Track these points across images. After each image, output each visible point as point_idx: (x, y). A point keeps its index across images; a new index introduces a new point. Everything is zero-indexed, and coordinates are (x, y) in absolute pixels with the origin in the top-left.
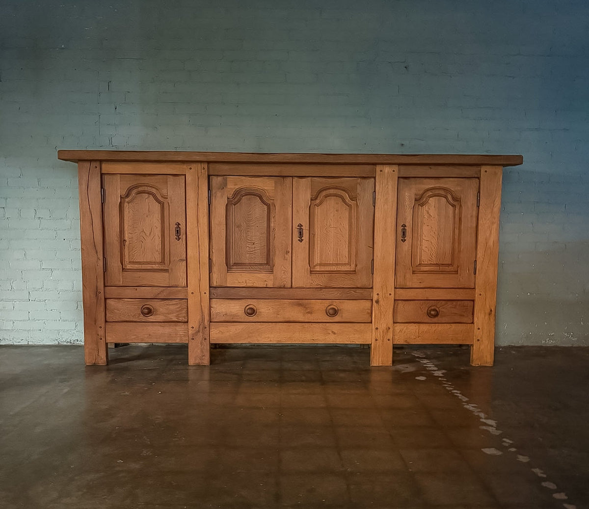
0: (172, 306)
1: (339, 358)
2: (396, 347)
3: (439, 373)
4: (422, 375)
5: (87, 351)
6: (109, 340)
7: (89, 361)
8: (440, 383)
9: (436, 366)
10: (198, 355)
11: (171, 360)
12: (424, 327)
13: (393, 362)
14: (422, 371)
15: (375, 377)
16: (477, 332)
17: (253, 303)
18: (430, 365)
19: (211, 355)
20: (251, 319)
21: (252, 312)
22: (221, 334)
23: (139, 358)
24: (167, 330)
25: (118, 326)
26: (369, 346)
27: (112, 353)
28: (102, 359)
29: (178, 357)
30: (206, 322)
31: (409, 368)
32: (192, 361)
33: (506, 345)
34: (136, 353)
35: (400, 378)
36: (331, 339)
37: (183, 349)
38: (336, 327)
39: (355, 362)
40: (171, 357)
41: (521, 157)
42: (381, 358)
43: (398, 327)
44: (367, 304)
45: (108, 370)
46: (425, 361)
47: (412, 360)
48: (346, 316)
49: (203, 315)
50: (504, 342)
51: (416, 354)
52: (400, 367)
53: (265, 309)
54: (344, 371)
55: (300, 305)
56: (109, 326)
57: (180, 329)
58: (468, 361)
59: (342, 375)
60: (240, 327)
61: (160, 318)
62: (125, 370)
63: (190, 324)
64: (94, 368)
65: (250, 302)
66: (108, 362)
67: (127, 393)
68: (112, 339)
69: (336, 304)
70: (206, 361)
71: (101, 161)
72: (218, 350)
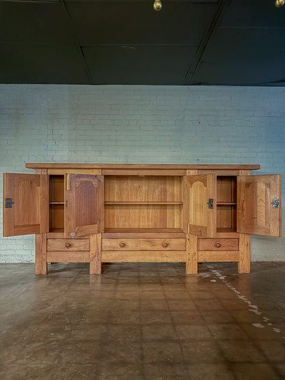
0: (82, 243)
1: (169, 270)
2: (199, 263)
3: (222, 278)
4: (214, 279)
5: (36, 267)
6: (48, 261)
7: (37, 272)
8: (224, 284)
9: (220, 273)
10: (95, 268)
11: (81, 271)
12: (214, 253)
13: (198, 271)
14: (213, 277)
15: (189, 280)
16: (241, 255)
17: (124, 241)
18: (218, 273)
19: (102, 268)
20: (123, 249)
21: (124, 245)
22: (107, 258)
23: (64, 270)
24: (79, 255)
25: (53, 254)
26: (185, 263)
27: (50, 267)
28: (44, 272)
29: (84, 270)
30: (100, 251)
31: (207, 275)
32: (91, 272)
33: (255, 261)
34: (62, 267)
35: (203, 281)
36: (165, 260)
37: (87, 265)
38: (167, 253)
39: (178, 272)
40: (80, 270)
41: (259, 166)
42: (192, 270)
43: (200, 253)
44: (183, 241)
45: (47, 277)
46: (215, 271)
47: (208, 271)
48: (173, 247)
49: (98, 247)
50: (254, 260)
51: (209, 267)
52: (202, 274)
53: (131, 244)
54: (173, 277)
55: (148, 241)
56: (48, 253)
57: (86, 254)
58: (237, 270)
59: (171, 279)
60: (117, 253)
61: (76, 249)
62: (57, 277)
63: (91, 253)
64: (40, 276)
65: (123, 240)
66: (47, 273)
67: (57, 291)
68: (50, 260)
69: (167, 241)
70: (99, 272)
71: (47, 168)
72: (105, 266)
